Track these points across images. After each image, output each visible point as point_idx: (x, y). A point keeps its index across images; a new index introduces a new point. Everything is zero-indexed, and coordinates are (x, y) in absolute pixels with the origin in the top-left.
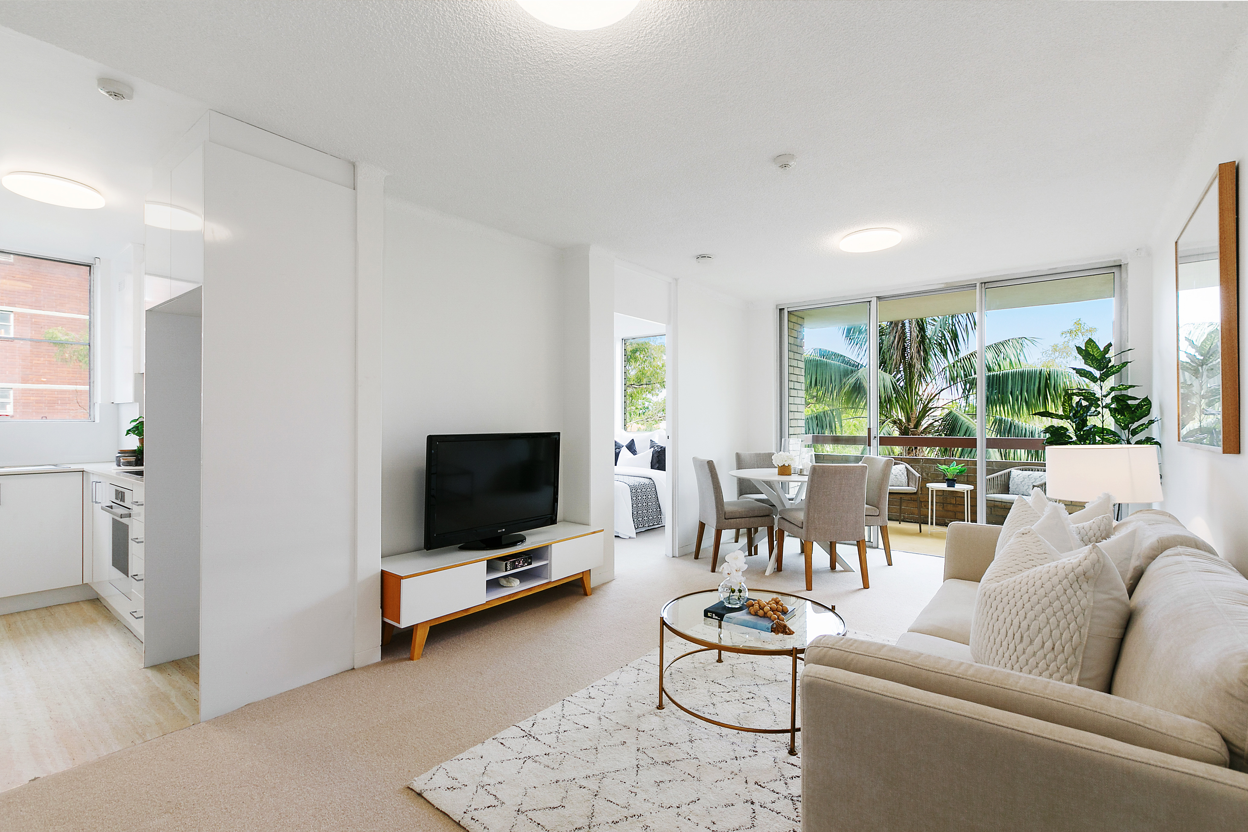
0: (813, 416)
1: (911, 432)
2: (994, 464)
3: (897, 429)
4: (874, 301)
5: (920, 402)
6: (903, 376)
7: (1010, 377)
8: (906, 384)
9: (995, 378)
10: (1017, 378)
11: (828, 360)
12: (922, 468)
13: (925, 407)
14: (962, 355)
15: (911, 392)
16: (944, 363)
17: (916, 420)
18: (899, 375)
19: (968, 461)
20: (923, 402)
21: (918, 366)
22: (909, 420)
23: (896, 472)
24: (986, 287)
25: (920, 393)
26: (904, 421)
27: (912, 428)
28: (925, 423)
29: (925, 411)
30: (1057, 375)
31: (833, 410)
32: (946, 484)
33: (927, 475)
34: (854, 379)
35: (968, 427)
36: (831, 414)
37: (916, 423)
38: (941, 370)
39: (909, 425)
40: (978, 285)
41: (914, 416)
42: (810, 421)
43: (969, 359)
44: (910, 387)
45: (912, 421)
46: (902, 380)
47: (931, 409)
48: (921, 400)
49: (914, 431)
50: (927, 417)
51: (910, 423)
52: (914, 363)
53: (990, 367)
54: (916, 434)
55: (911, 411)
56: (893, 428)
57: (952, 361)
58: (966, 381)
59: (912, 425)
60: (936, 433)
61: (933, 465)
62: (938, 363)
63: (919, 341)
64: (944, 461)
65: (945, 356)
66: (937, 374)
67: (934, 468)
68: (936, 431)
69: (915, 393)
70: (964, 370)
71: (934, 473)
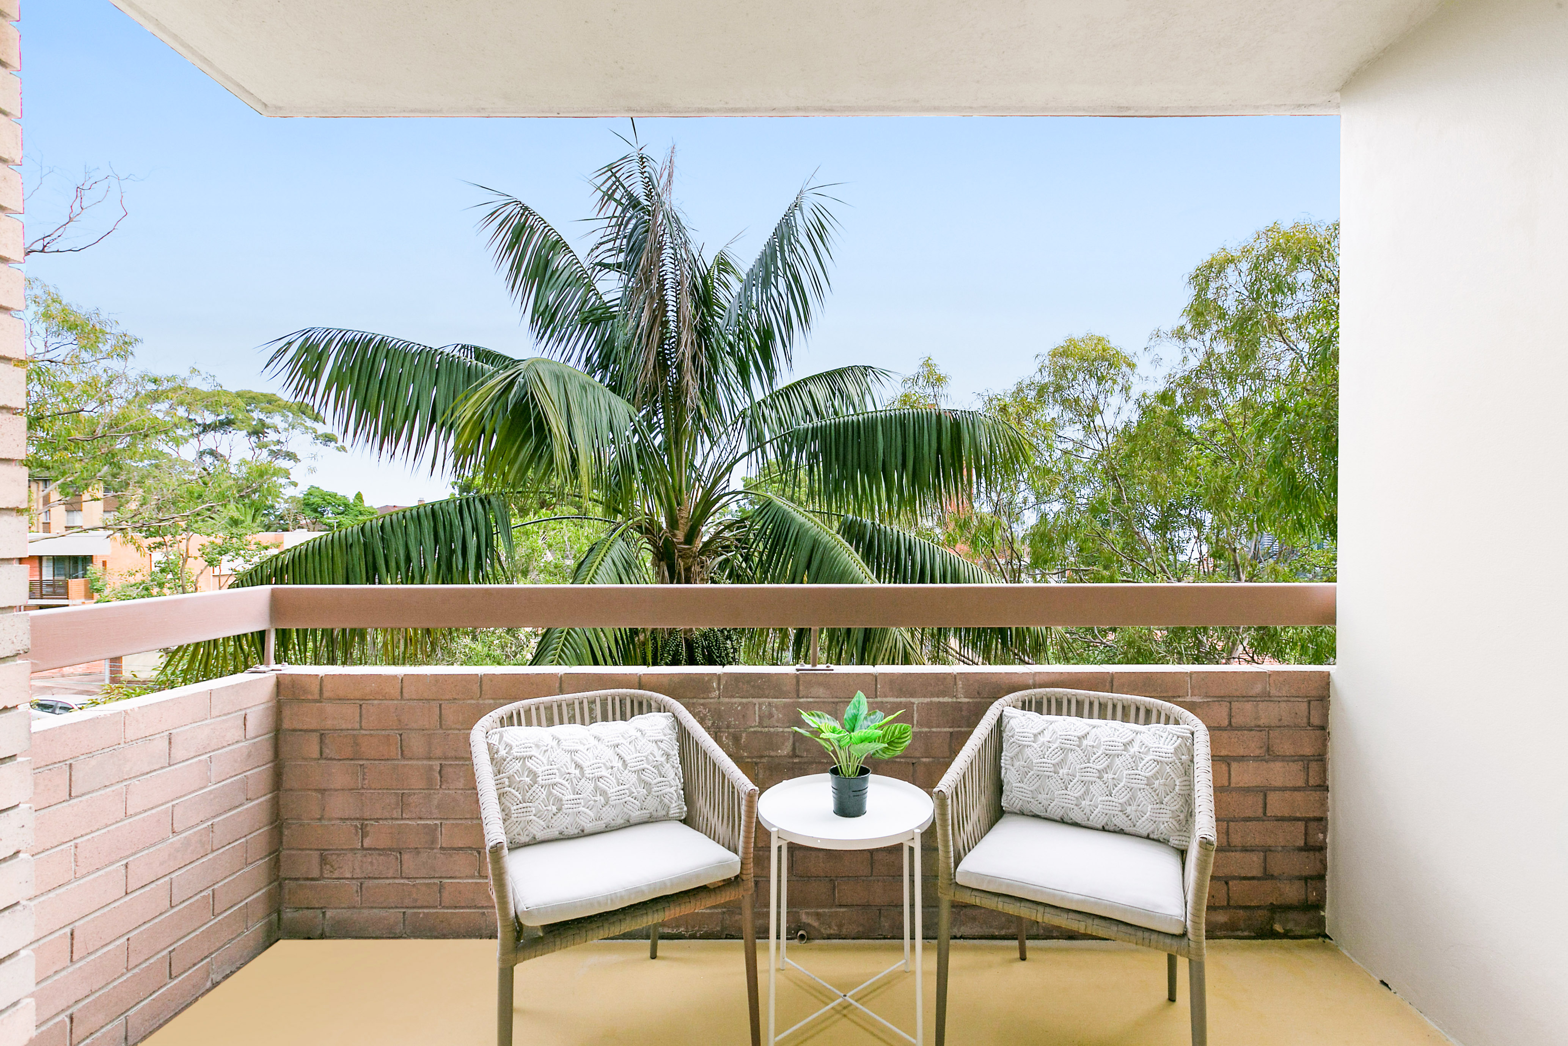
1: (679, 551)
2: (960, 684)
3: (649, 546)
5: (697, 483)
6: (662, 421)
7: (880, 428)
8: (667, 441)
9: (850, 430)
10: (893, 429)
12: (717, 714)
13: (708, 493)
14: (783, 380)
15: (679, 460)
16: (743, 403)
17: (689, 524)
19: (876, 676)
20: (703, 484)
22: (673, 522)
25: (697, 463)
26: (664, 526)
27: (681, 543)
28: (707, 532)
29: (707, 505)
30: (973, 424)
37: (689, 531)
38: (737, 413)
39: (674, 535)
41: (685, 514)
44: (676, 448)
45: (681, 526)
46: (659, 429)
47: (720, 497)
48: (699, 479)
49: (684, 549)
50: (712, 518)
51: (677, 532)
54: (688, 558)
55: (678, 504)
56: (640, 543)
57: (759, 396)
58: (790, 436)
59: (680, 535)
60: (727, 552)
61: (754, 700)
62: (733, 401)
63: (695, 326)
64: (795, 680)
65: (746, 385)
66: (729, 422)
67: (760, 708)
68: (726, 548)
69: (686, 464)
70: (780, 419)
71: (759, 729)
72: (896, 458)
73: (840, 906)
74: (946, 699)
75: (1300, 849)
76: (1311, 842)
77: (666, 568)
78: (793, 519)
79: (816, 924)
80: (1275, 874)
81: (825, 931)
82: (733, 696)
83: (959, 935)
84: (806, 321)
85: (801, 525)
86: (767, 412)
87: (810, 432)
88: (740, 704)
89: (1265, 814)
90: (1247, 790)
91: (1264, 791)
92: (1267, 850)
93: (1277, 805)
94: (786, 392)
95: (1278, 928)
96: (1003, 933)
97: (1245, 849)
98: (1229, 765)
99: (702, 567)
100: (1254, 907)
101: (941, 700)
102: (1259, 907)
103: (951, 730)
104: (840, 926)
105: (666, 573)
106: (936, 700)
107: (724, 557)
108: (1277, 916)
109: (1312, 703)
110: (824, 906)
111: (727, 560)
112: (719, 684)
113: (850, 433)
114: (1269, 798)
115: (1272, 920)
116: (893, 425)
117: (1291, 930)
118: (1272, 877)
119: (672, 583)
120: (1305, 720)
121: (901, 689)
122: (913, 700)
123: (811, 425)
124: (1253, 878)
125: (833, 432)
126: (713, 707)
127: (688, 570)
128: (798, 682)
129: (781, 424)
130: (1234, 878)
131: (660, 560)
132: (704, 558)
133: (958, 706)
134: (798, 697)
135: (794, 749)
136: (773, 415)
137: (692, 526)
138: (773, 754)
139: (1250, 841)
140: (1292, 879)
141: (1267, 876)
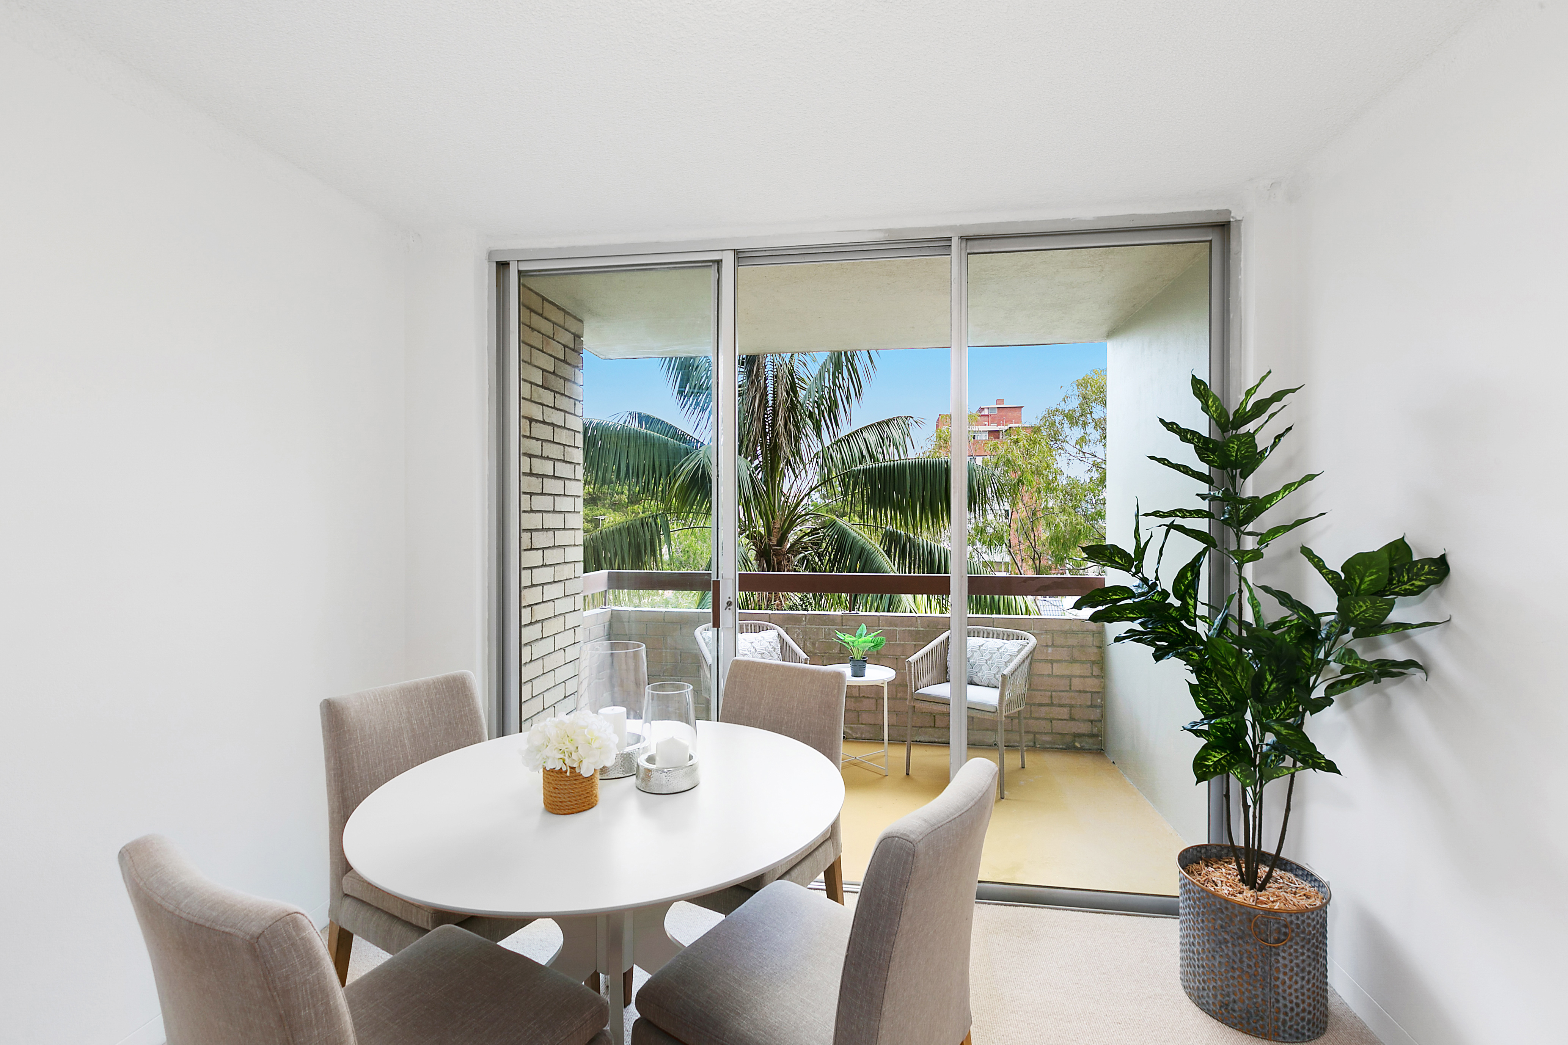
0: (622, 528)
1: (773, 551)
2: (919, 621)
3: (753, 547)
4: (728, 260)
6: (763, 463)
9: (888, 472)
11: (649, 432)
12: (805, 633)
13: (792, 512)
14: (845, 430)
15: (773, 488)
16: (817, 448)
17: (780, 533)
18: (756, 462)
19: (879, 617)
20: (789, 505)
21: (786, 450)
22: (769, 531)
23: (763, 647)
24: (968, 251)
25: (785, 490)
26: (763, 533)
27: (775, 545)
28: (792, 538)
29: (792, 520)
31: (657, 516)
32: (849, 664)
33: (813, 644)
34: (693, 464)
35: (863, 548)
36: (653, 524)
37: (780, 537)
38: (812, 455)
39: (770, 540)
40: (955, 242)
41: (777, 526)
42: (617, 536)
43: (847, 440)
44: (772, 480)
45: (775, 533)
46: (760, 469)
47: (799, 517)
48: (786, 503)
49: (777, 549)
50: (795, 528)
51: (772, 538)
52: (780, 441)
53: (873, 454)
54: (779, 555)
55: (773, 519)
56: (749, 546)
57: (827, 443)
58: (847, 475)
59: (774, 541)
60: (806, 551)
61: (822, 627)
62: (809, 446)
63: (788, 407)
64: (841, 618)
65: (819, 435)
66: (807, 462)
67: (825, 631)
68: (805, 549)
69: (778, 491)
70: (843, 458)
71: (824, 640)
72: (919, 491)
73: (862, 724)
74: (912, 629)
75: (1089, 707)
76: (1094, 703)
77: (764, 562)
78: (849, 534)
79: (850, 732)
80: (1076, 718)
81: (854, 736)
82: (812, 625)
83: (918, 740)
84: (860, 394)
85: (854, 538)
86: (834, 455)
87: (861, 472)
88: (816, 628)
89: (1070, 689)
90: (1062, 676)
91: (1070, 677)
92: (1071, 707)
93: (1077, 684)
94: (847, 439)
95: (1077, 745)
96: (940, 740)
97: (1061, 706)
98: (1052, 664)
99: (788, 562)
100: (1065, 734)
101: (910, 629)
102: (1067, 734)
103: (915, 643)
104: (862, 734)
105: (765, 566)
106: (908, 629)
107: (803, 555)
108: (1076, 739)
109: (1095, 635)
110: (853, 724)
111: (805, 557)
112: (806, 619)
113: (888, 474)
114: (1072, 681)
115: (1074, 741)
116: (917, 470)
117: (1084, 746)
118: (1074, 719)
119: (769, 571)
120: (1091, 643)
121: (891, 623)
122: (896, 628)
123: (862, 468)
124: (1065, 720)
125: (877, 473)
126: (803, 629)
127: (779, 563)
128: (842, 619)
129: (844, 463)
130: (1055, 719)
131: (761, 557)
132: (790, 556)
133: (918, 632)
134: (842, 626)
135: (840, 650)
136: (839, 456)
137: (782, 534)
138: (831, 652)
139: (1063, 702)
140: (1085, 721)
141: (1072, 719)
